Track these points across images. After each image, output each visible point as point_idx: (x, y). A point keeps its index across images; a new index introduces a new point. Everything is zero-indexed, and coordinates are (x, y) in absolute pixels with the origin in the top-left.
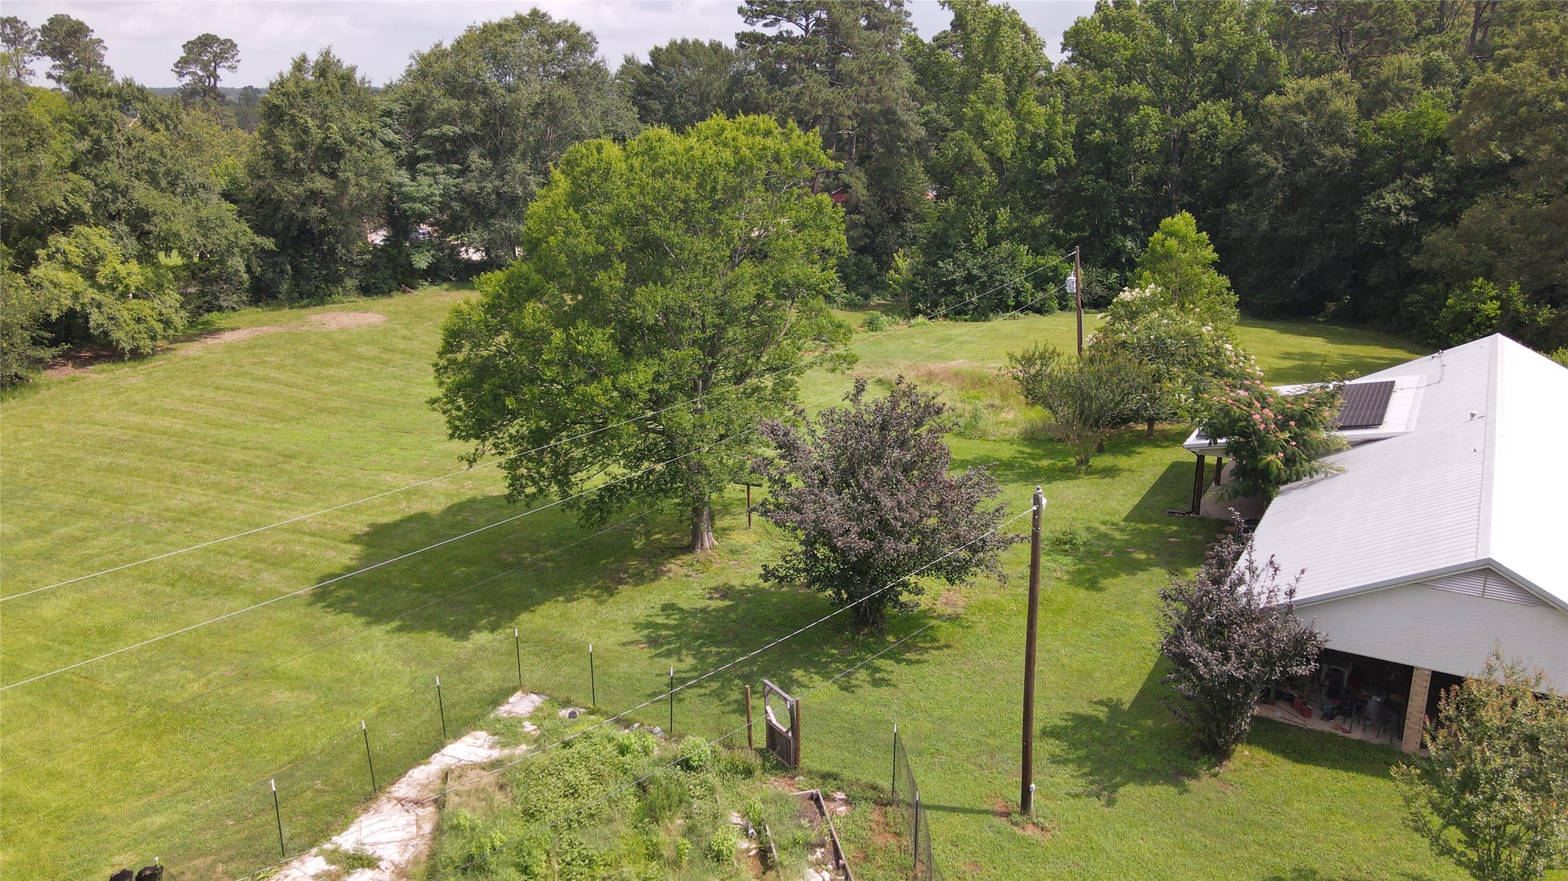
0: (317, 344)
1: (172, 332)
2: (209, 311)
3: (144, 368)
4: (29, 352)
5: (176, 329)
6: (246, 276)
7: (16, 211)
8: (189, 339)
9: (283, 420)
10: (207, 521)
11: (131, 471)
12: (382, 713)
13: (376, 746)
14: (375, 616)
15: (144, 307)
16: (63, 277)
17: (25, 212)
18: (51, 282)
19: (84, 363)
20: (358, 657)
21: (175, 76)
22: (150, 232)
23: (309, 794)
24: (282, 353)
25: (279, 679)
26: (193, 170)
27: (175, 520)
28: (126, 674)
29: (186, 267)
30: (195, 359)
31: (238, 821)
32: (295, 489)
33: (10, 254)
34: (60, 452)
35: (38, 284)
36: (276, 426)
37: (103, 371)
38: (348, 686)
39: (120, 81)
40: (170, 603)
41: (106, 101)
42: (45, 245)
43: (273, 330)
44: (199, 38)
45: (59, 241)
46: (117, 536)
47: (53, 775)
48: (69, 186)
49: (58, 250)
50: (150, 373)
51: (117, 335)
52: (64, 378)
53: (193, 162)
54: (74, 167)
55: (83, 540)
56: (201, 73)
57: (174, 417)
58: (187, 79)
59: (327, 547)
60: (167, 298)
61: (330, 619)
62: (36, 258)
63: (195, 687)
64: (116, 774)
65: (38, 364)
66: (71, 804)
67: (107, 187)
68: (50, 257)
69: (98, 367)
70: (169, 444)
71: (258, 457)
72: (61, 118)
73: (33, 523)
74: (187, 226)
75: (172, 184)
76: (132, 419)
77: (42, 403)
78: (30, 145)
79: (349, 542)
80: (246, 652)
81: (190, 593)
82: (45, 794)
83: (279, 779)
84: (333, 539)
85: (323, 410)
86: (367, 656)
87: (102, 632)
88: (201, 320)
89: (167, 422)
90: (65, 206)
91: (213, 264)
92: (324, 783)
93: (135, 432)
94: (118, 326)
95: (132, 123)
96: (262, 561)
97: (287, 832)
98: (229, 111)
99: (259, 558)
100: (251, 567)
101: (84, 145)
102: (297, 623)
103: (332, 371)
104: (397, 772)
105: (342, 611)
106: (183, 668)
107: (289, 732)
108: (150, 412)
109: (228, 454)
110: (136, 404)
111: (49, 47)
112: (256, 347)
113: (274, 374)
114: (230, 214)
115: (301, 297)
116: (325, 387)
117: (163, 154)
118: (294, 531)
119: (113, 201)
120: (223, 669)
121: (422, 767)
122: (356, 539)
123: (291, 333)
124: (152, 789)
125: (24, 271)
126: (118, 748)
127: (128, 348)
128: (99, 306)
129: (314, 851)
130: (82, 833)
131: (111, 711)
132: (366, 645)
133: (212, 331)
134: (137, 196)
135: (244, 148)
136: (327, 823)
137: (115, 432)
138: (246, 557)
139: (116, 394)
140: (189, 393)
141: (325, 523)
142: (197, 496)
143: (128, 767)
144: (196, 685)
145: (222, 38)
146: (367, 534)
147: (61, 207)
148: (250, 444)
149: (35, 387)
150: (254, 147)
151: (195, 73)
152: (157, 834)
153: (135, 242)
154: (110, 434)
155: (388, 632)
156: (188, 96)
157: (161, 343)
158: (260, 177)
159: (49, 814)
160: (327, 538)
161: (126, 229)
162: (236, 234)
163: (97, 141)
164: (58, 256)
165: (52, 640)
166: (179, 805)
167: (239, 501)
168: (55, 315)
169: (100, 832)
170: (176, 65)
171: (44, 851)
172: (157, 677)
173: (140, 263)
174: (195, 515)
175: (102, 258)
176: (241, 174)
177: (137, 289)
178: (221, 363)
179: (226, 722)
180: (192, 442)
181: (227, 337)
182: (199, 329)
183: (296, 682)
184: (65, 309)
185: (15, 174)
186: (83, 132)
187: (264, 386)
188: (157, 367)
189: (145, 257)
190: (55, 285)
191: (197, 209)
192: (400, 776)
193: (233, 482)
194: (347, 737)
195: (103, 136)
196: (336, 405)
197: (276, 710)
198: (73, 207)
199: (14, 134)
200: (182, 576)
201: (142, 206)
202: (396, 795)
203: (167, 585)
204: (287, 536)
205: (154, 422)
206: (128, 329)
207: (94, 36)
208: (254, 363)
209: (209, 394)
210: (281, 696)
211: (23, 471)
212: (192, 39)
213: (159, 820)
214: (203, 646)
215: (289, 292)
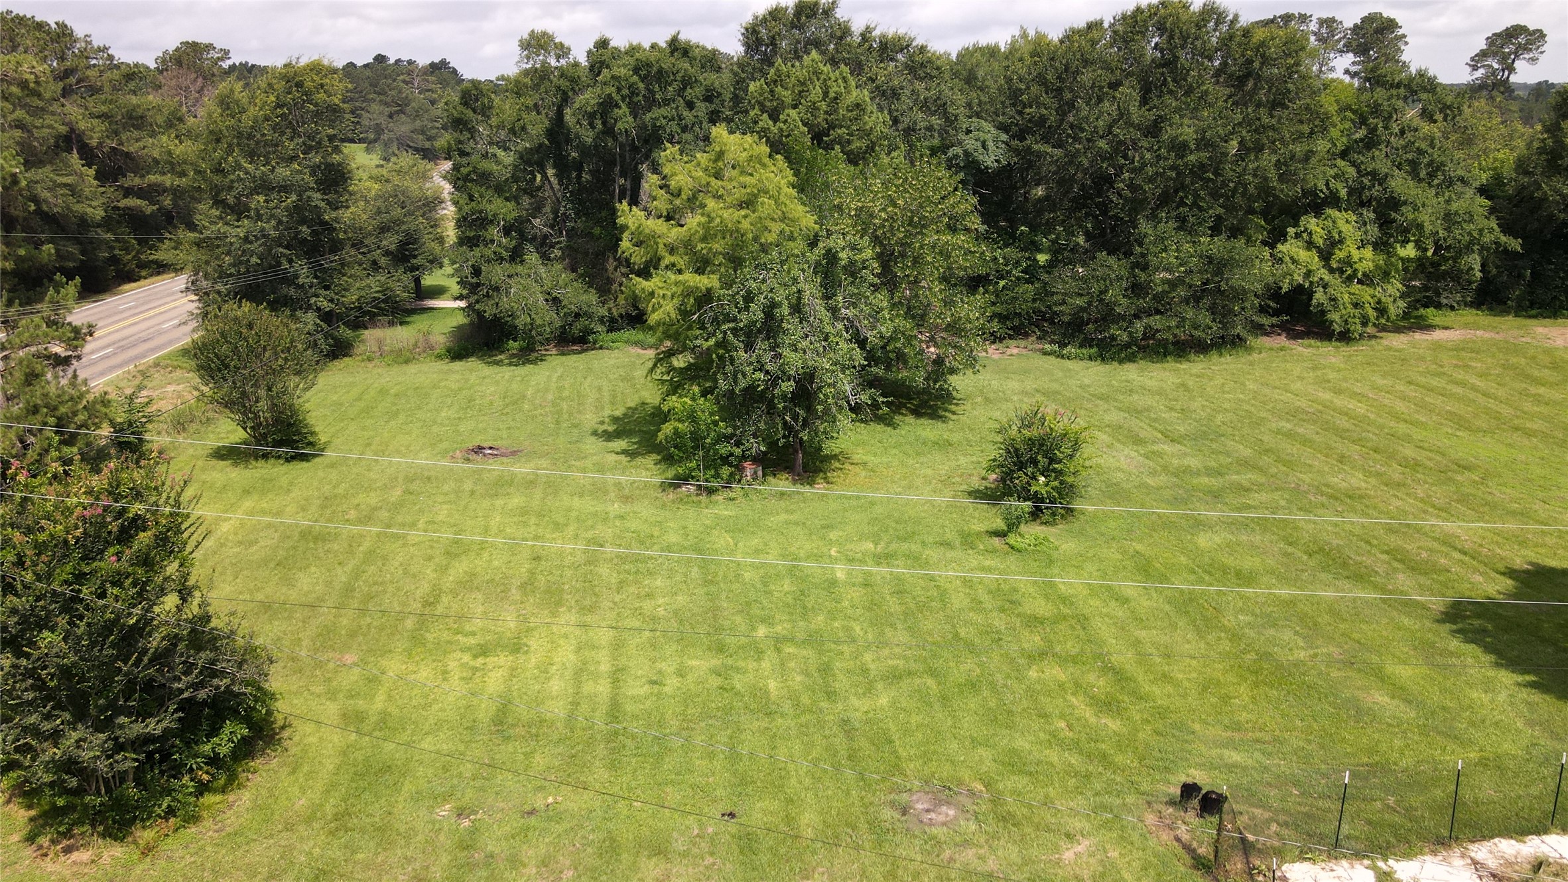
0: (1533, 358)
1: (1383, 321)
2: (1426, 306)
3: (1345, 349)
4: (1254, 318)
5: (1388, 320)
6: (1479, 275)
7: (1282, 191)
8: (1398, 330)
9: (1468, 429)
10: (1359, 507)
11: (1305, 441)
12: (1483, 763)
13: (1467, 795)
14: (1508, 659)
15: (1366, 294)
16: (1303, 255)
17: (1288, 192)
18: (1291, 258)
19: (1294, 336)
20: (1475, 695)
21: (1469, 69)
22: (1394, 221)
23: (1378, 804)
24: (1489, 360)
25: (1383, 681)
26: (1458, 162)
27: (1331, 497)
28: (1247, 618)
29: (1419, 259)
30: (1396, 351)
31: (1303, 794)
32: (1458, 501)
33: (1265, 229)
34: (1253, 409)
35: (1281, 259)
36: (1458, 433)
37: (1310, 346)
38: (1453, 719)
39: (1414, 72)
40: (1302, 570)
41: (1394, 92)
42: (1296, 225)
43: (1487, 335)
44: (1507, 29)
45: (1311, 223)
46: (1277, 496)
47: (1166, 678)
48: (1332, 172)
49: (1306, 229)
50: (1350, 356)
51: (1335, 316)
52: (1276, 346)
53: (1459, 155)
54: (1344, 155)
55: (1248, 490)
56: (1496, 66)
57: (1360, 401)
58: (1480, 73)
59: (1476, 570)
60: (1389, 287)
61: (1455, 644)
62: (1285, 235)
63: (1302, 655)
64: (1214, 700)
65: (1259, 329)
66: (1172, 707)
67: (1368, 174)
68: (1298, 236)
69: (1306, 342)
70: (1347, 425)
71: (1430, 459)
72: (1348, 108)
73: (1214, 464)
74: (1433, 218)
75: (1431, 175)
76: (1320, 394)
77: (1251, 364)
78: (1312, 133)
79: (1503, 574)
80: (1359, 642)
81: (1323, 567)
82: (1156, 690)
83: (1353, 775)
84: (1485, 565)
85: (1517, 429)
86: (1486, 698)
87: (1238, 574)
88: (1416, 313)
89: (1352, 404)
90: (1325, 190)
91: (1446, 259)
92: (1398, 802)
93: (1320, 407)
94: (1336, 307)
95: (1411, 113)
96: (1401, 561)
97: (1345, 829)
98: (1514, 106)
99: (1398, 556)
100: (1388, 563)
101: (1361, 133)
102: (1419, 635)
103: (1542, 390)
104: (1483, 833)
105: (1472, 641)
106: (1296, 633)
107: (1376, 736)
108: (1338, 392)
109: (1400, 448)
110: (1329, 381)
111: (1354, 44)
112: (1463, 349)
113: (1474, 380)
114: (1481, 210)
115: (1532, 306)
116: (1527, 406)
117: (1432, 146)
118: (1444, 543)
119: (1370, 189)
120: (1331, 649)
121: (1513, 842)
122: (1511, 573)
123: (1507, 342)
124: (1237, 727)
125: (1272, 246)
126: (1221, 678)
127: (1338, 330)
128: (1325, 286)
129: (1366, 862)
130: (1174, 736)
131: (1226, 646)
132: (1488, 686)
133: (1426, 327)
134: (1393, 184)
135: (1520, 144)
136: (1388, 843)
137: (1303, 403)
138: (1387, 552)
139: (1314, 369)
140: (1380, 382)
141: (1481, 545)
142: (1357, 480)
143: (1225, 699)
144: (1302, 654)
145: (1531, 28)
146: (1527, 572)
147: (1321, 191)
148: (1426, 445)
149: (1249, 350)
150: (1531, 142)
151: (1490, 66)
152: (1231, 768)
153: (1376, 230)
154: (1298, 404)
155: (1519, 684)
156: (1474, 90)
157: (1370, 329)
158: (1527, 173)
159: (1154, 708)
160: (1480, 562)
161: (1372, 216)
162: (1481, 231)
163: (1373, 131)
164: (1305, 235)
165: (1198, 567)
166: (1256, 753)
167: (1397, 497)
168: (1285, 287)
169: (1187, 741)
170: (1472, 59)
171: (1141, 735)
172: (1272, 632)
173: (1375, 249)
174: (1350, 497)
175: (1341, 242)
176: (1508, 171)
177: (1364, 274)
178: (1422, 359)
179: (1320, 699)
180: (1370, 428)
181: (1438, 335)
182: (1411, 322)
183: (1399, 691)
184: (1295, 284)
185: (1293, 157)
186: (1363, 121)
187: (1459, 390)
188: (1360, 351)
189: (1381, 246)
190: (1294, 261)
191: (1448, 202)
192: (1484, 838)
193: (1397, 477)
194: (1436, 769)
195: (1381, 125)
196: (1535, 427)
197: (1370, 709)
198: (1331, 192)
199: (1302, 122)
200: (1321, 550)
201: (1395, 195)
202: (1473, 855)
203: (1305, 553)
204: (1436, 545)
205: (1339, 402)
206: (1344, 312)
207: (1400, 32)
208: (1456, 366)
209: (1401, 387)
210: (1380, 698)
211: (1219, 417)
212: (1498, 31)
213: (1235, 757)
214: (1320, 620)
215: (1519, 300)
